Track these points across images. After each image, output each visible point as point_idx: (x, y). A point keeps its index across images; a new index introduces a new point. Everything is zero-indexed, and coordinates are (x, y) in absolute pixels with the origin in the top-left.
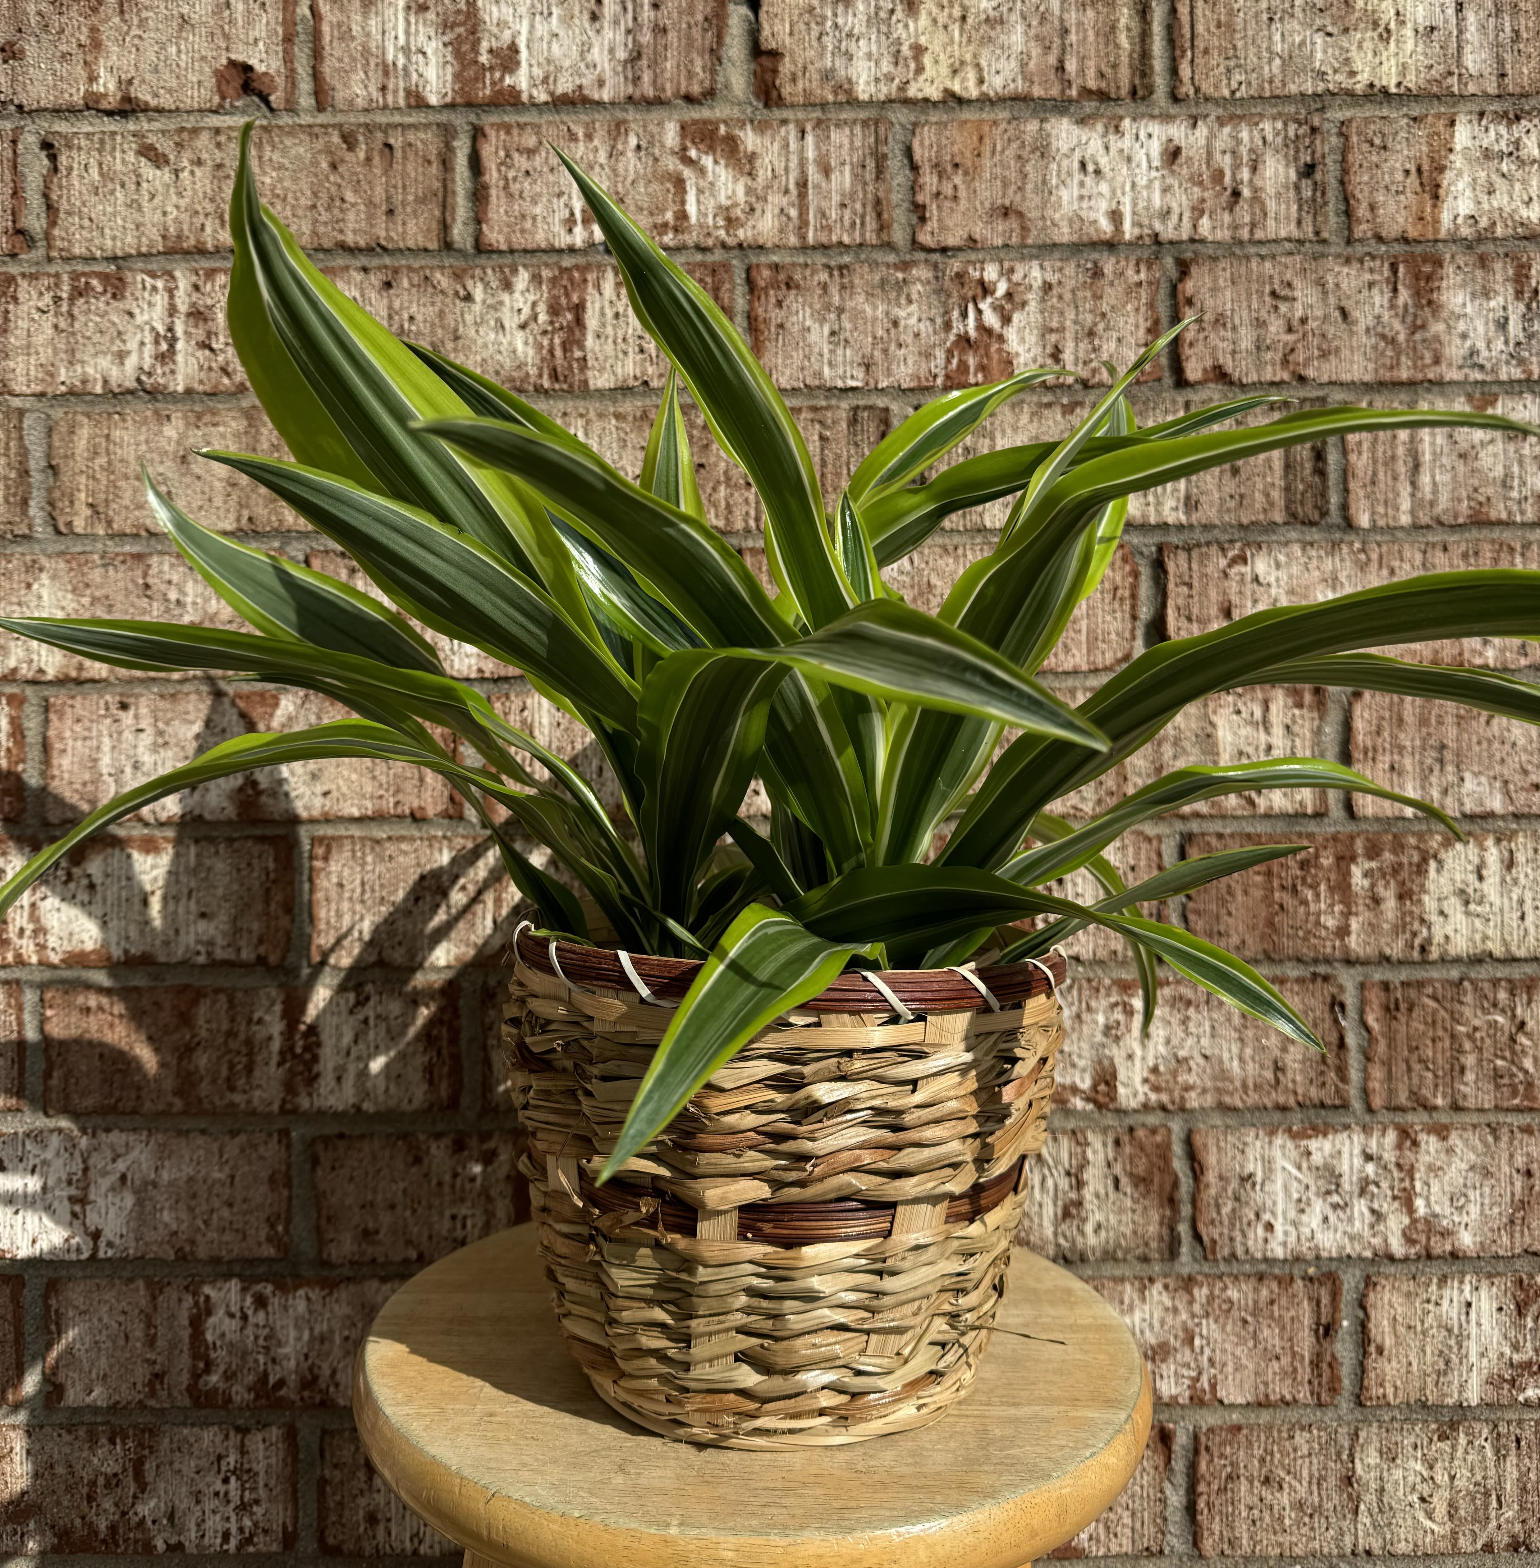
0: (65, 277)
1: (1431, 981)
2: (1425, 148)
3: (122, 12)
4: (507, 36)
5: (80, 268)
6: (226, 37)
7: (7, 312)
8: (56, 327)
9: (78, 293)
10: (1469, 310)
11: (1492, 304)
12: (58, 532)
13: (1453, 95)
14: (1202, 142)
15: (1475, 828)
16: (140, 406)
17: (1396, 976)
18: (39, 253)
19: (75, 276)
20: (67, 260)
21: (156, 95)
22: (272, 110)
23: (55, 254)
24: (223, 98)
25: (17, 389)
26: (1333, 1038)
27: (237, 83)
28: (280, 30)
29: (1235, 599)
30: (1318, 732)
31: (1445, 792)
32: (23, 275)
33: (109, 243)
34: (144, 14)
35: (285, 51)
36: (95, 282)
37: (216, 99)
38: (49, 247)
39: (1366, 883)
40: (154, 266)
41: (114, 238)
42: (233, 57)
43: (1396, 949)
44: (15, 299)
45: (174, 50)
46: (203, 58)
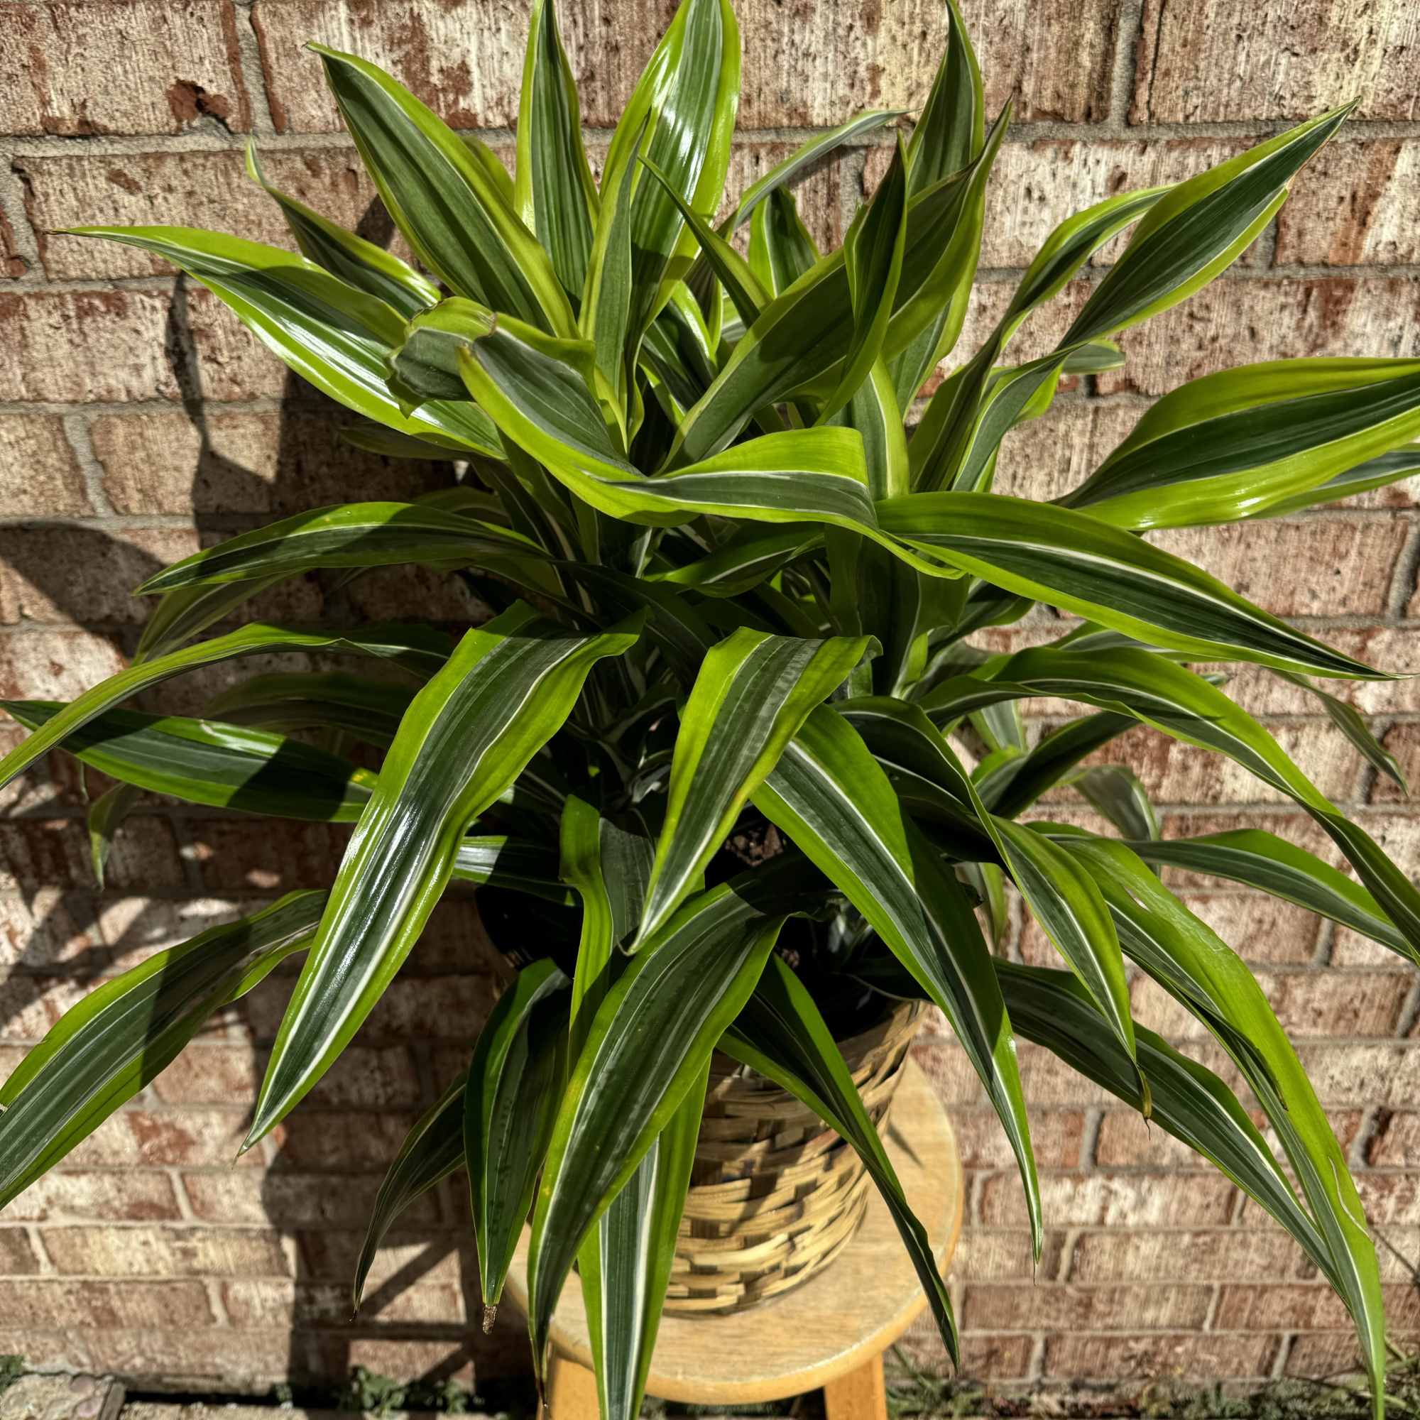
0: (69, 298)
2: (1364, 175)
3: (57, 28)
4: (456, 54)
5: (81, 288)
6: (170, 55)
7: (22, 329)
8: (71, 341)
9: (83, 313)
10: (1369, 329)
11: (1392, 324)
12: (117, 512)
13: (1406, 120)
14: (1149, 167)
16: (165, 410)
17: (1189, 812)
18: (37, 274)
19: (78, 297)
20: (67, 280)
21: (112, 118)
22: (231, 132)
23: (53, 276)
24: (179, 120)
25: (51, 397)
27: (190, 102)
28: (223, 47)
32: (29, 295)
33: (101, 266)
34: (81, 31)
35: (232, 70)
36: (97, 302)
37: (174, 123)
38: (46, 269)
39: (1180, 757)
40: (148, 286)
41: (105, 261)
42: (182, 77)
43: (1195, 797)
44: (28, 318)
45: (119, 69)
46: (151, 79)
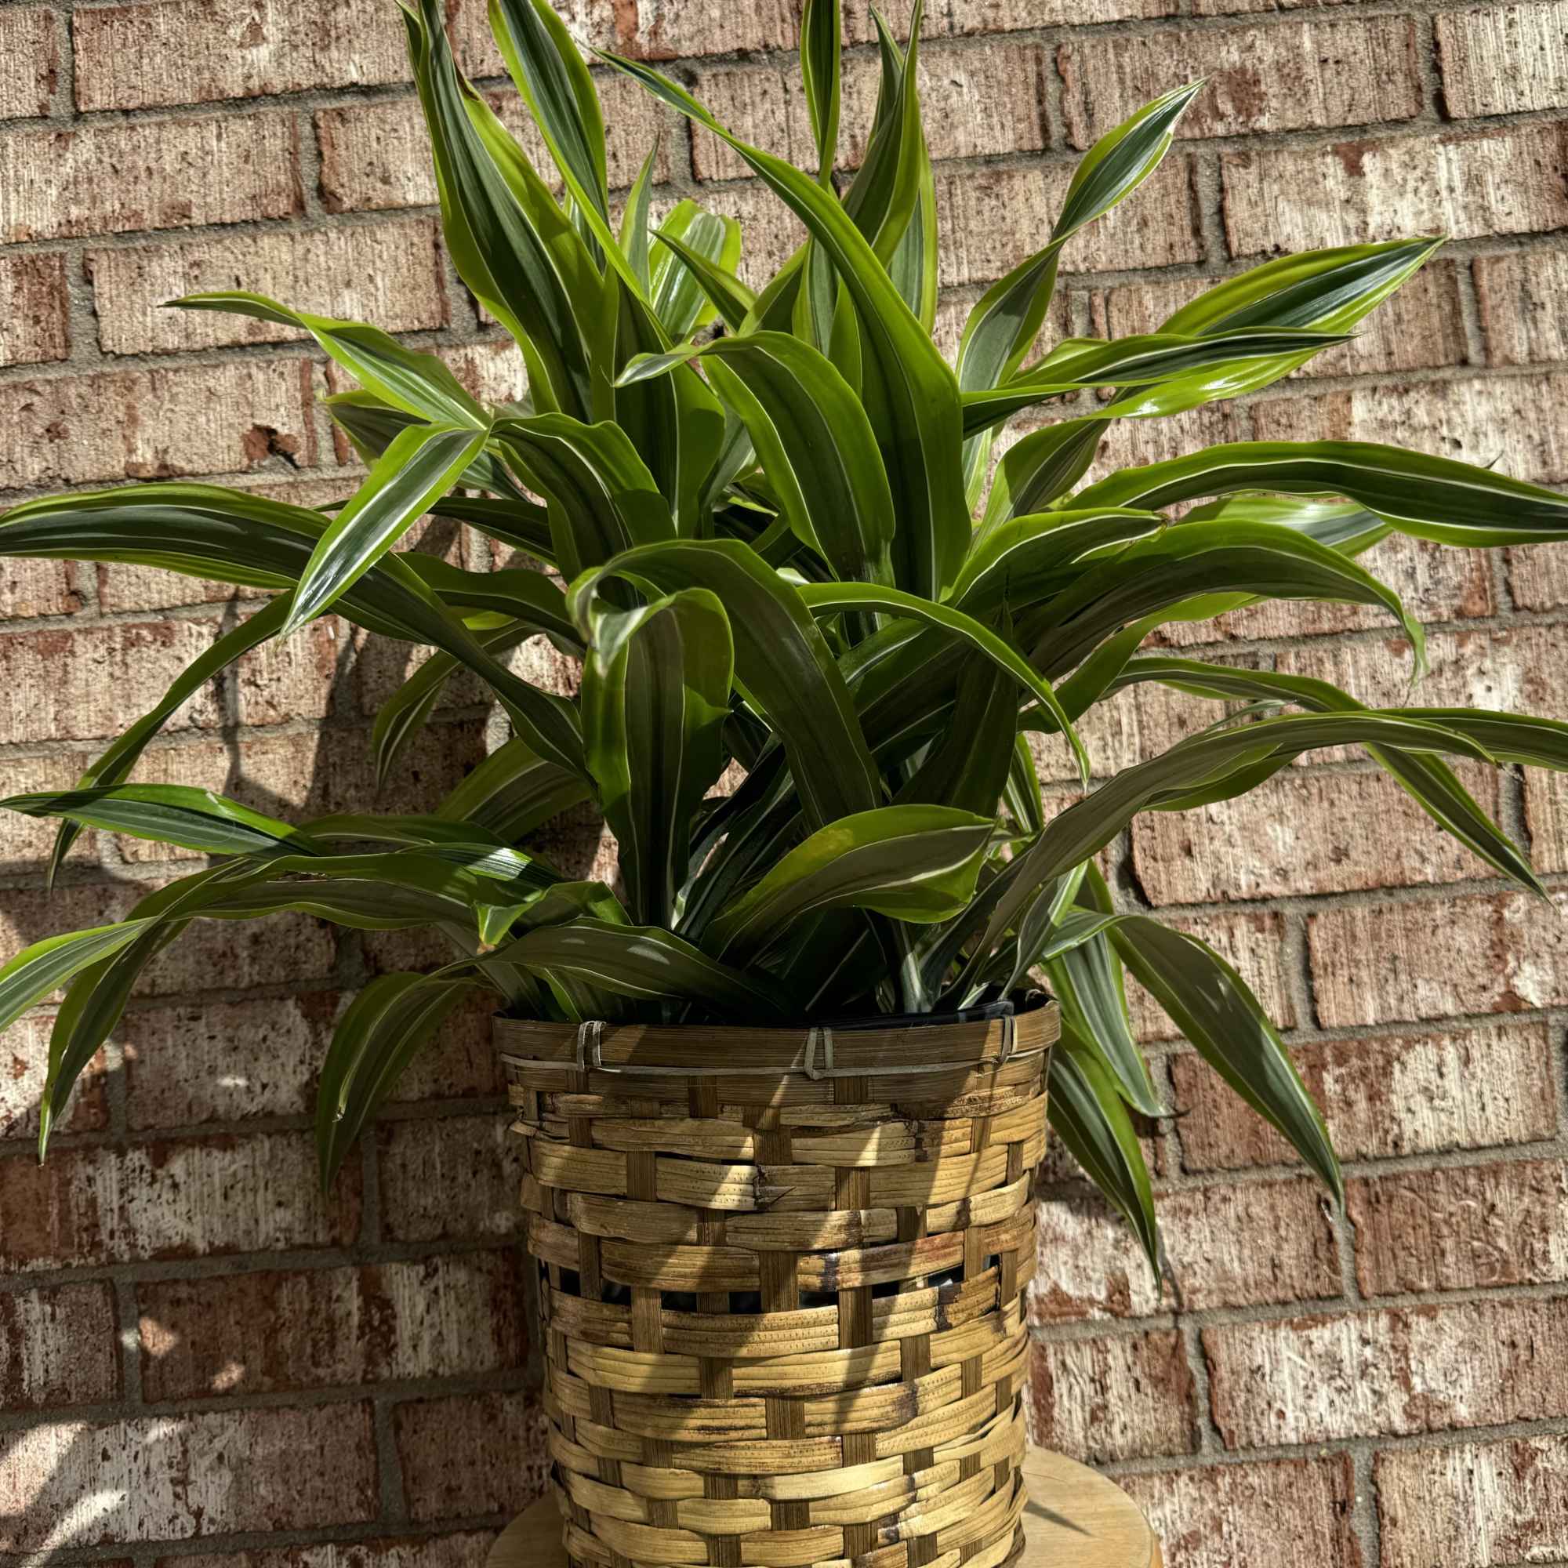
0: (118, 630)
1: (1406, 1174)
2: (1327, 424)
3: (154, 389)
4: (504, 389)
5: (131, 620)
6: (250, 405)
7: (66, 665)
8: (111, 675)
9: (130, 643)
10: (1379, 563)
11: (1400, 556)
12: (125, 862)
13: (1347, 375)
14: (1127, 435)
15: (1431, 1030)
16: (193, 741)
17: (1375, 1172)
18: (91, 610)
19: (127, 628)
20: (118, 614)
21: (190, 461)
22: (296, 467)
23: (106, 610)
24: (251, 459)
25: (80, 734)
26: (1322, 1233)
27: (264, 445)
28: (299, 396)
29: (1194, 838)
30: (1280, 953)
31: (1401, 999)
32: (79, 631)
33: (156, 596)
34: (175, 390)
35: (305, 414)
36: (145, 633)
37: (245, 461)
38: (101, 604)
39: (1338, 1088)
40: (199, 614)
41: (160, 592)
42: (258, 422)
43: (1371, 1147)
44: (73, 653)
45: (202, 419)
46: (231, 425)
